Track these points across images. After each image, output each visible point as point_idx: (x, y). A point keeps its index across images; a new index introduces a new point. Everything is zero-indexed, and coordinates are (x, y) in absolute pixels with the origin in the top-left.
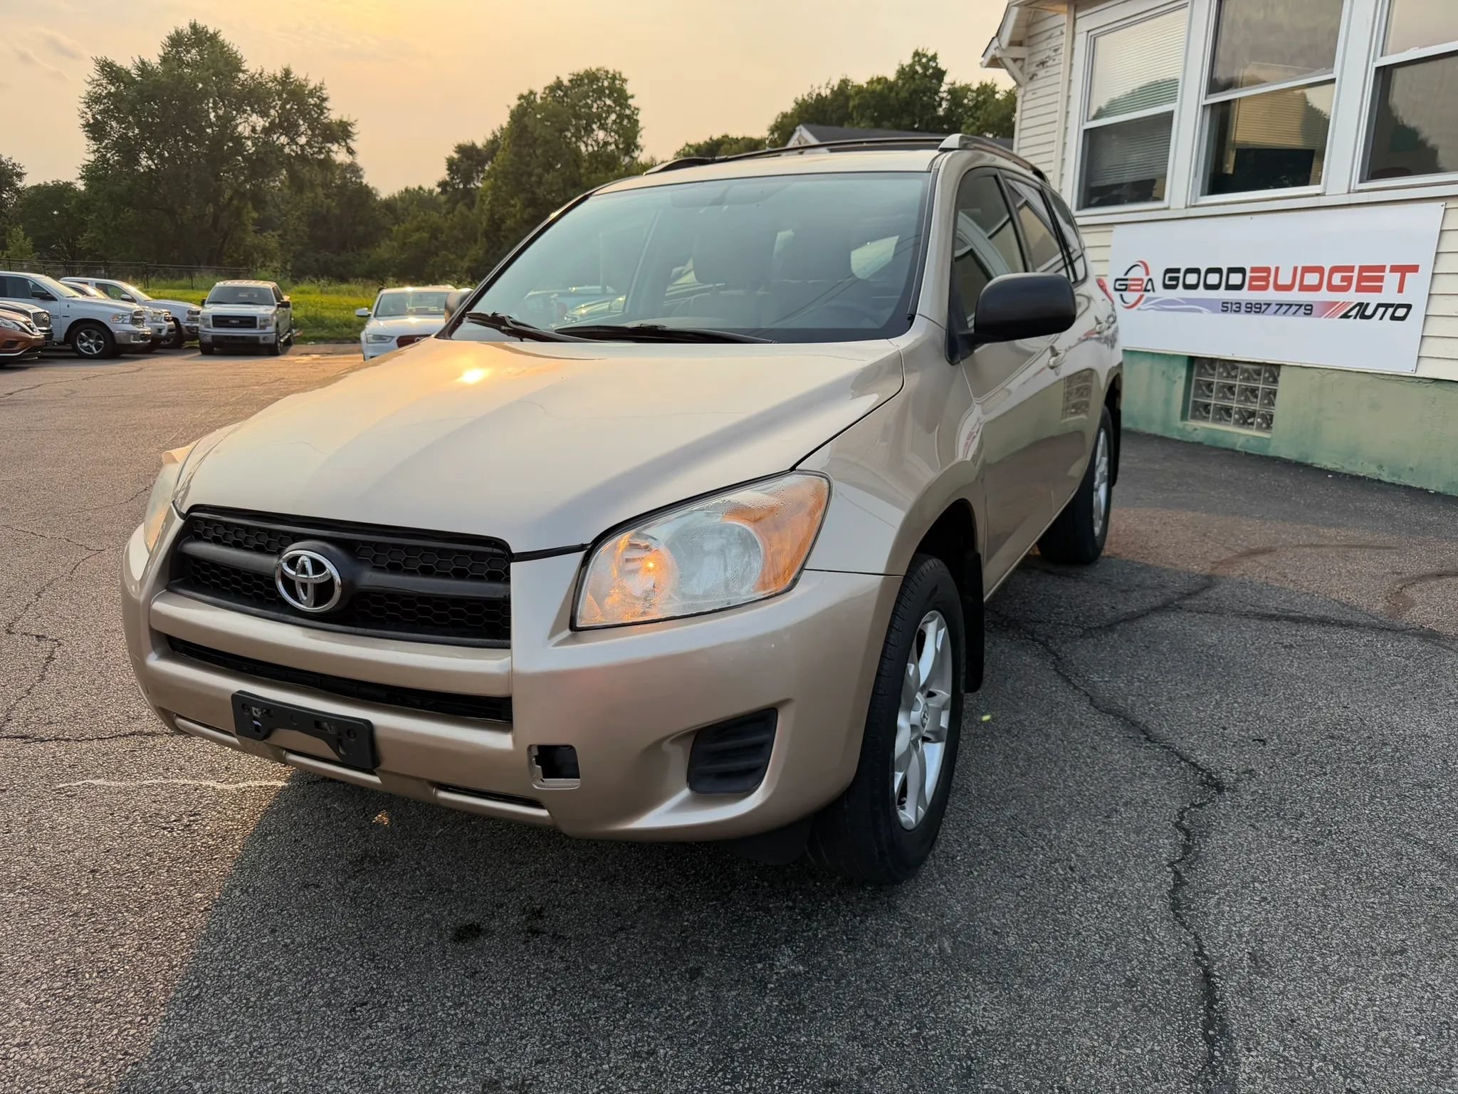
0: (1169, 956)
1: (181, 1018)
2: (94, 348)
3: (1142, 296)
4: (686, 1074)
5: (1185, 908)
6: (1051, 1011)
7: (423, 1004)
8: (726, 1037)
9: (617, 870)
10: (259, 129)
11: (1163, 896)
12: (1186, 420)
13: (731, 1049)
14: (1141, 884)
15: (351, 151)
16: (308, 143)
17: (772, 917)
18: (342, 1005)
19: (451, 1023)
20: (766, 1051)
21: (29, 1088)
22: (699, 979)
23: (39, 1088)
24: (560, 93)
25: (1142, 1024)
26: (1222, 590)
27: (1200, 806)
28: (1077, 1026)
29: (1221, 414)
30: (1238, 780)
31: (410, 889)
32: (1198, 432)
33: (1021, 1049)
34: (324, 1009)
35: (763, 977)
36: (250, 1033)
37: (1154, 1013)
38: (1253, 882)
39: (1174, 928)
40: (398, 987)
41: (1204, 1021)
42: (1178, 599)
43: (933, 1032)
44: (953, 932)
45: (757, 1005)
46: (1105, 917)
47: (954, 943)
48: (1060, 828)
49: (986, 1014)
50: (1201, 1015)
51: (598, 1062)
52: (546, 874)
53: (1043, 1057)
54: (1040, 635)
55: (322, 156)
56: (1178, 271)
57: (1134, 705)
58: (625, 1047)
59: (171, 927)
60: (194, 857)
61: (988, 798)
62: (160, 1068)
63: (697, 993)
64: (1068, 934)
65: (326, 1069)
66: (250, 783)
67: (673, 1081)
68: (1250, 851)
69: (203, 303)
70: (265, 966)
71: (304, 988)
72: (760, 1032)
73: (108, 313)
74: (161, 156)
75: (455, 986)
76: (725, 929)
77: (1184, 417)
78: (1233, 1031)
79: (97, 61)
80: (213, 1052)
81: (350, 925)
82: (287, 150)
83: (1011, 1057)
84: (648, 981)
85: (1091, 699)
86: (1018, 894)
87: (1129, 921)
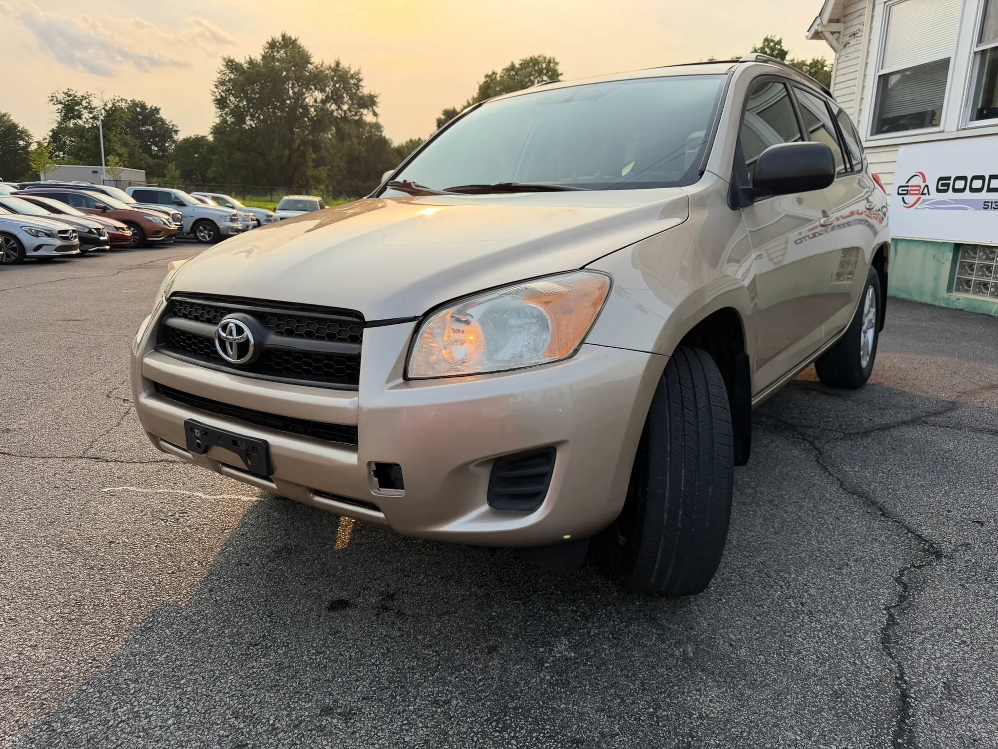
0: (874, 678)
1: (136, 640)
2: (207, 237)
3: (919, 198)
4: (468, 720)
5: (894, 642)
6: (766, 708)
7: (295, 650)
8: (504, 697)
9: (453, 573)
10: (319, 100)
11: (876, 632)
12: (952, 292)
13: (507, 706)
14: (859, 621)
15: (375, 114)
16: (349, 109)
17: (558, 616)
18: (241, 644)
19: (311, 664)
20: (532, 711)
21: (29, 674)
22: (494, 654)
23: (35, 675)
24: (513, 73)
25: (840, 727)
26: (963, 412)
27: (919, 567)
28: (785, 722)
29: (980, 288)
30: (955, 551)
31: (308, 572)
32: (960, 301)
33: (734, 734)
34: (229, 645)
35: (542, 658)
36: (176, 655)
37: (852, 720)
38: (956, 628)
39: (881, 657)
40: (281, 636)
41: (895, 731)
42: (926, 416)
43: (665, 713)
44: (697, 641)
45: (533, 678)
46: (824, 642)
47: (696, 649)
48: (798, 573)
49: (711, 704)
50: (893, 726)
51: (407, 704)
52: (403, 570)
53: (752, 743)
54: (809, 436)
55: (357, 118)
56: (949, 178)
57: (876, 489)
58: (429, 696)
59: (147, 581)
60: (175, 539)
61: (745, 548)
62: (112, 671)
63: (490, 664)
64: (791, 652)
65: (218, 686)
66: (224, 496)
67: (458, 724)
68: (957, 604)
69: (275, 210)
70: (199, 613)
71: (219, 630)
72: (532, 697)
73: (216, 215)
74: (258, 118)
75: (320, 640)
76: (522, 621)
77: (949, 289)
78: (919, 742)
79: (224, 59)
80: (149, 665)
81: (262, 592)
82: (335, 114)
83: (725, 739)
84: (457, 651)
85: (842, 483)
86: (755, 619)
87: (843, 648)
